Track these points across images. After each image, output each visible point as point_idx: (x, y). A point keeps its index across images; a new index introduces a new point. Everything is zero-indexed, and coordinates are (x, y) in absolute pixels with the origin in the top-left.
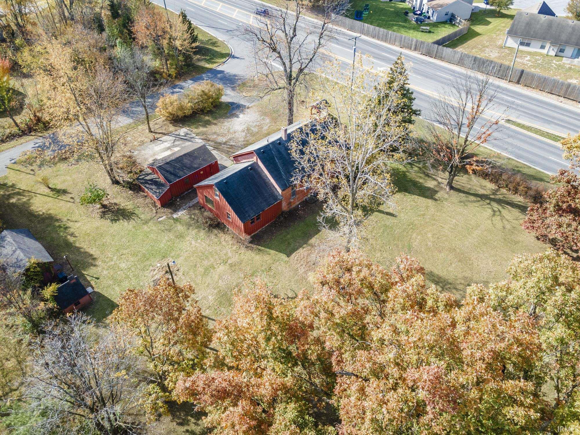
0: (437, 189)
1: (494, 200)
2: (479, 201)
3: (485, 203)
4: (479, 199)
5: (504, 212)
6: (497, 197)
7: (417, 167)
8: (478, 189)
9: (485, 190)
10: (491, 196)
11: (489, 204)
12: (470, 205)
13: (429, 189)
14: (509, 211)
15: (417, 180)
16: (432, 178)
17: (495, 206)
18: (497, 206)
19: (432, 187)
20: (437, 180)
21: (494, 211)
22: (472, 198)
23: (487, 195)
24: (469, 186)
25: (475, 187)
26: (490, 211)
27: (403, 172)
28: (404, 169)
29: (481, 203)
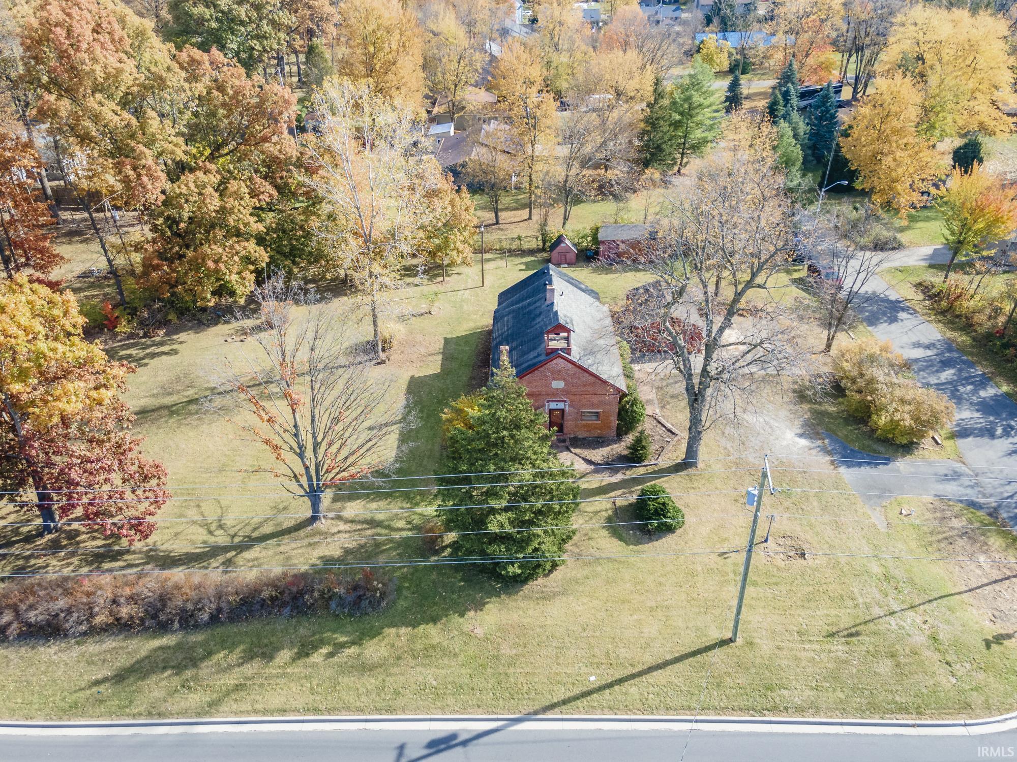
0: (339, 504)
1: (226, 549)
2: (255, 529)
3: (241, 533)
4: (255, 534)
5: (200, 535)
6: (221, 559)
7: (401, 530)
8: (264, 553)
9: (249, 561)
10: (234, 553)
11: (233, 537)
12: (269, 513)
13: (351, 498)
14: (193, 542)
15: (380, 503)
16: (360, 522)
17: (221, 539)
18: (217, 539)
19: (348, 504)
20: (347, 521)
21: (221, 527)
22: (268, 529)
23: (241, 552)
24: (282, 549)
25: (271, 552)
26: (229, 521)
27: (417, 504)
28: (418, 510)
29: (247, 531)
